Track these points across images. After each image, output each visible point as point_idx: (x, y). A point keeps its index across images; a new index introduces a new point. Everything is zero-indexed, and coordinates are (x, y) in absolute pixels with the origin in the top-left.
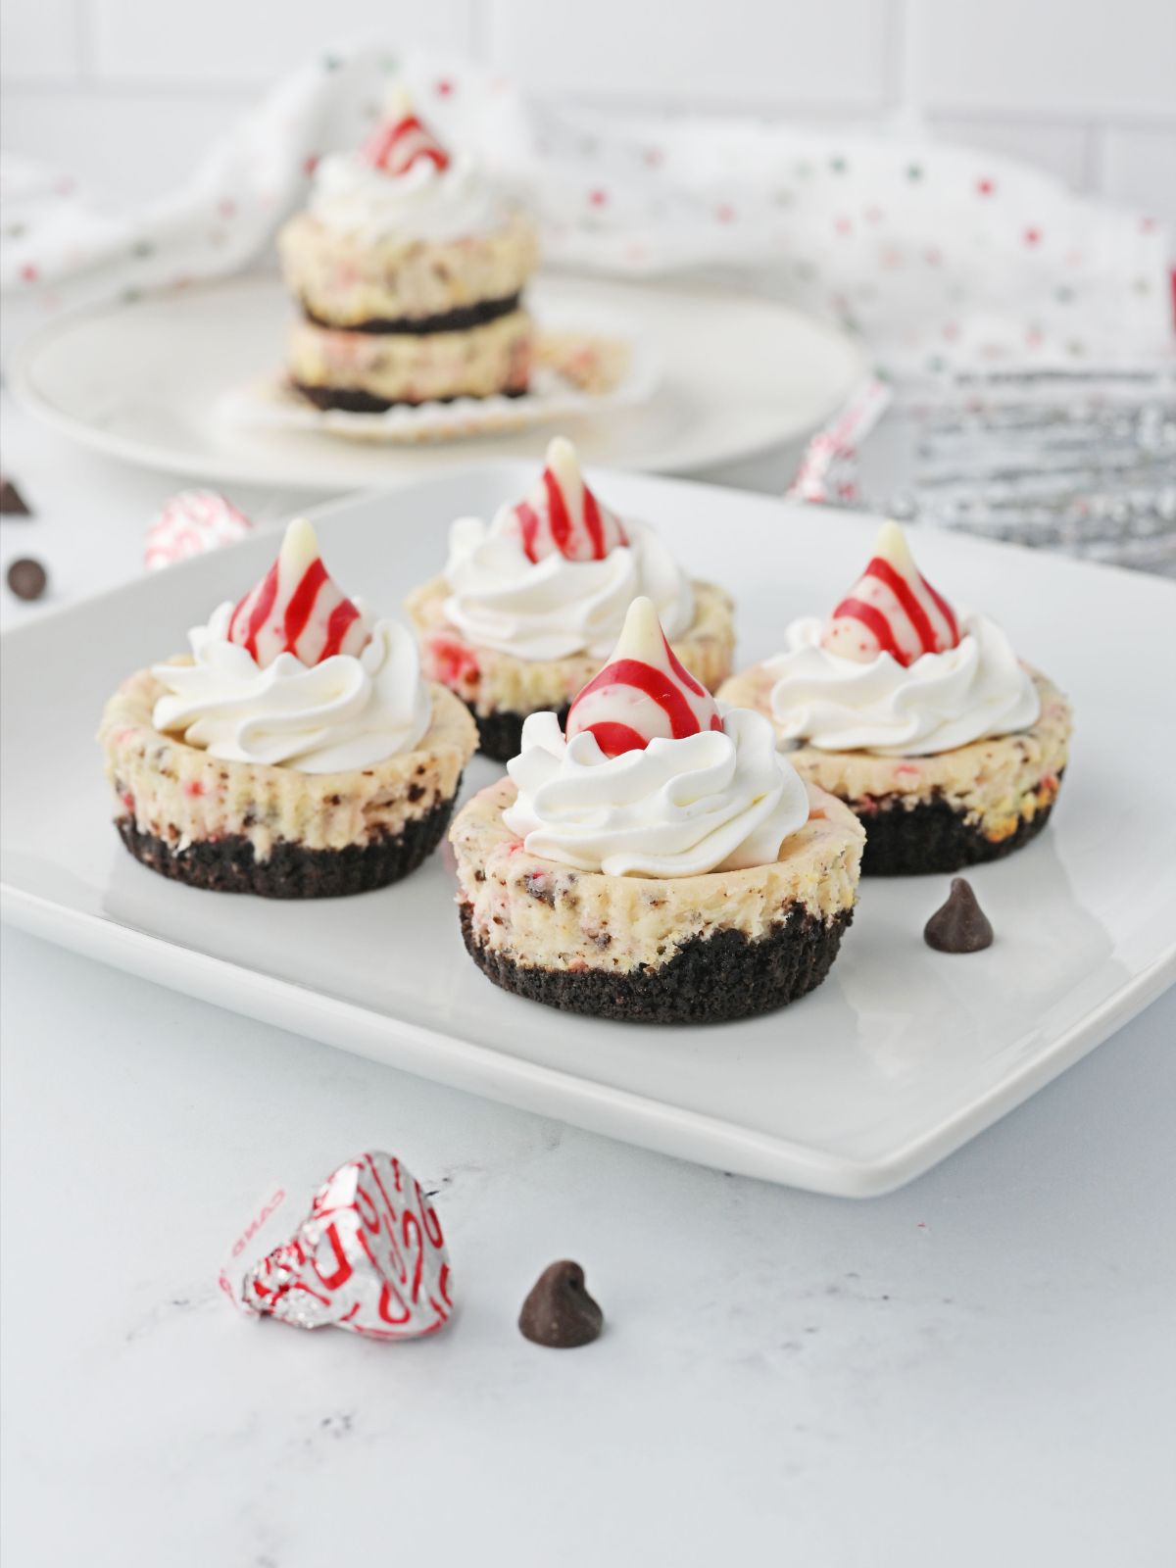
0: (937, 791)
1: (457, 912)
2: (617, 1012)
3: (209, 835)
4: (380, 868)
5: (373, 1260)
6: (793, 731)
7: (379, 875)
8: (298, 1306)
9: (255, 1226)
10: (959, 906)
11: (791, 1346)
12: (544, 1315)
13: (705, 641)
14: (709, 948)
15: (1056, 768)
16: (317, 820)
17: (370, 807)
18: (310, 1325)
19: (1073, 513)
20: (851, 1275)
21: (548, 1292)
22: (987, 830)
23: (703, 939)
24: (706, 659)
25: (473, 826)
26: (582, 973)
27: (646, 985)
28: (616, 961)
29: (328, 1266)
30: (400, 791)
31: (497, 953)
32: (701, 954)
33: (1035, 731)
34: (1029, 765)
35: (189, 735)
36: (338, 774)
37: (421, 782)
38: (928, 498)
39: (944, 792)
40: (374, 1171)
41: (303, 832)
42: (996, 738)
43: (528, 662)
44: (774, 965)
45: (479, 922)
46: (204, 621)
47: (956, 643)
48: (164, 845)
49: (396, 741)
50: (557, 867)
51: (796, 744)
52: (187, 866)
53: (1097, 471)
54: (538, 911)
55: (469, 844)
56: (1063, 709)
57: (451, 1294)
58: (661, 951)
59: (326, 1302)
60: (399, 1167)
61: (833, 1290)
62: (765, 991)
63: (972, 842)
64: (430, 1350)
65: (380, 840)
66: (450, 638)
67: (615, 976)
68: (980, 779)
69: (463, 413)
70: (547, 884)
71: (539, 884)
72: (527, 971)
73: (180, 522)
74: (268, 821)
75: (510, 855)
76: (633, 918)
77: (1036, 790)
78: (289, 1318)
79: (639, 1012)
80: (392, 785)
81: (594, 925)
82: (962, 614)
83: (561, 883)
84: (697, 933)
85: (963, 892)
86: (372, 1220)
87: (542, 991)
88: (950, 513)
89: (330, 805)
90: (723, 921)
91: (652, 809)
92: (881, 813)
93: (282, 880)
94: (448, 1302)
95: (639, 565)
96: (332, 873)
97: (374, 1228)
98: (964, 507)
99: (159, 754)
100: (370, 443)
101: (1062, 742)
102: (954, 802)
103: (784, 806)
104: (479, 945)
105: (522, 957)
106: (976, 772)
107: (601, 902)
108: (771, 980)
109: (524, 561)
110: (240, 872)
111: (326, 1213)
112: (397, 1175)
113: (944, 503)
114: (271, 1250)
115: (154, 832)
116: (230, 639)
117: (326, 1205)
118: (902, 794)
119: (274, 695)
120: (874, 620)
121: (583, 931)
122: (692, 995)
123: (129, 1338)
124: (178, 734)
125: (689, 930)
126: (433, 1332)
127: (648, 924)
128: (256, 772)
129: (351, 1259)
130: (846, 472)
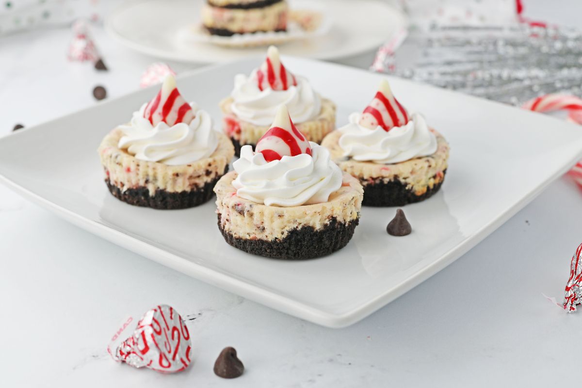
0: (396, 177)
1: (217, 215)
2: (267, 255)
3: (133, 186)
4: (195, 199)
5: (157, 345)
6: (346, 153)
7: (195, 202)
8: (133, 359)
9: (121, 330)
10: (399, 219)
11: (312, 381)
12: (222, 366)
13: (322, 120)
14: (301, 233)
15: (443, 168)
16: (170, 182)
17: (191, 177)
18: (138, 367)
19: (470, 77)
20: (339, 355)
21: (223, 358)
22: (415, 191)
23: (298, 229)
24: (323, 127)
25: (221, 186)
26: (255, 240)
27: (278, 245)
28: (267, 236)
29: (141, 346)
30: (202, 172)
31: (227, 232)
32: (297, 235)
33: (434, 156)
34: (431, 168)
35: (129, 150)
36: (178, 166)
37: (210, 169)
38: (418, 71)
39: (399, 177)
40: (161, 312)
41: (166, 186)
42: (419, 158)
43: (257, 126)
44: (325, 239)
45: (223, 220)
46: (138, 109)
47: (406, 122)
48: (119, 190)
49: (201, 154)
50: (246, 202)
51: (347, 158)
52: (127, 197)
53: (481, 62)
54: (239, 218)
55: (219, 192)
56: (446, 148)
57: (190, 357)
58: (283, 233)
59: (142, 359)
60: (173, 311)
61: (331, 360)
62: (322, 248)
63: (409, 195)
64: (181, 377)
65: (195, 189)
66: (232, 117)
67: (267, 242)
68: (412, 173)
69: (259, 38)
70: (242, 208)
71: (240, 207)
72: (237, 239)
73: (152, 74)
74: (154, 182)
75: (231, 197)
76: (272, 221)
77: (434, 177)
78: (131, 364)
79: (275, 255)
80: (199, 170)
81: (259, 223)
82: (410, 113)
83: (247, 208)
84: (295, 227)
85: (401, 214)
86: (158, 330)
87: (242, 246)
88: (425, 75)
89: (175, 177)
90: (305, 223)
91: (281, 182)
92: (376, 185)
93: (159, 203)
94: (189, 360)
95: (300, 93)
96: (177, 200)
97: (159, 333)
98: (430, 74)
99: (116, 157)
100: (228, 47)
101: (444, 160)
102: (402, 181)
103: (333, 181)
104: (223, 228)
105: (235, 234)
106: (410, 170)
107: (261, 215)
108: (324, 245)
109: (258, 90)
110: (145, 199)
111: (142, 327)
112: (171, 314)
113: (423, 73)
114: (125, 340)
115: (116, 185)
116: (144, 117)
117: (142, 324)
118: (383, 177)
119: (157, 137)
120: (377, 114)
121: (255, 225)
122: (294, 249)
123: (74, 369)
124: (125, 150)
125: (293, 226)
126: (182, 370)
127: (277, 223)
128: (149, 164)
129: (149, 344)
130: (391, 61)
